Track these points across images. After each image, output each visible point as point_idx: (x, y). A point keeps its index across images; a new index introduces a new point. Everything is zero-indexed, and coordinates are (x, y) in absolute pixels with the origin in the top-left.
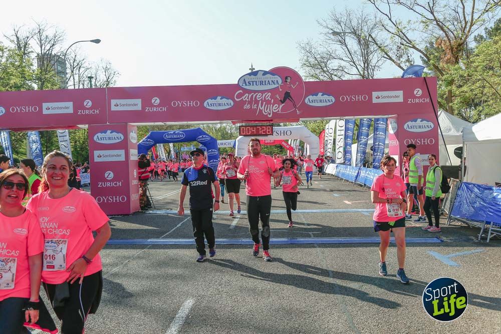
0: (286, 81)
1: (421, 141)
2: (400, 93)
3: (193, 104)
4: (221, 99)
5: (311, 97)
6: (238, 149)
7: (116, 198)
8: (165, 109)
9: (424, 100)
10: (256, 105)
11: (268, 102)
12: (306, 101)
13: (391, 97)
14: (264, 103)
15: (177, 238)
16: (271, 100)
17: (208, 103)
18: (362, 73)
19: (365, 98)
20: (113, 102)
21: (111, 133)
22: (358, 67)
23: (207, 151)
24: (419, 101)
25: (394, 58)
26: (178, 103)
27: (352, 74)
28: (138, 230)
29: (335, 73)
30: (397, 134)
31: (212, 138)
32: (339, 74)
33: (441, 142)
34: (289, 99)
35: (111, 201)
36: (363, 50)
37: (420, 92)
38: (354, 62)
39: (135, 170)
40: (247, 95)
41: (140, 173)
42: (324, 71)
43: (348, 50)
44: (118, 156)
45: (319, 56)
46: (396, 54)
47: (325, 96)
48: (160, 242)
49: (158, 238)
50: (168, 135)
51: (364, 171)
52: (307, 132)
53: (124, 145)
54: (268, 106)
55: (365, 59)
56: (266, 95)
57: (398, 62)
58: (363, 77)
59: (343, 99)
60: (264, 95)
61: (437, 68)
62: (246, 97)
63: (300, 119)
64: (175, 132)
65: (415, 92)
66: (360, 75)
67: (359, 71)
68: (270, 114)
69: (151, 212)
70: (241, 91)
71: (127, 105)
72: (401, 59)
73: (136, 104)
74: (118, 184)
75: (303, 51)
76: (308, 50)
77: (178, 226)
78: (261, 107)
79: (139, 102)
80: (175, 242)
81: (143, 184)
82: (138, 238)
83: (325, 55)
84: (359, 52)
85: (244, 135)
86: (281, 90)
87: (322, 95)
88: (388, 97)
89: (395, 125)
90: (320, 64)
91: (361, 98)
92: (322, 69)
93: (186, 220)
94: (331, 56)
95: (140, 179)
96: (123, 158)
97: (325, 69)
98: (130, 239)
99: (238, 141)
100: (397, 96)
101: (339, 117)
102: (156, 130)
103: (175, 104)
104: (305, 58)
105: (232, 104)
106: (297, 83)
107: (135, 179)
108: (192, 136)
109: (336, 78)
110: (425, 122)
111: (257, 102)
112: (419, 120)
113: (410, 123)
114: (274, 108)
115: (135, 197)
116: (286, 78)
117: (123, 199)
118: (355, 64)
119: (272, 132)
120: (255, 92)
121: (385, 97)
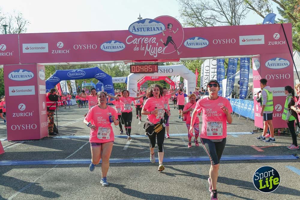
0: (169, 28)
1: (279, 76)
2: (262, 37)
3: (91, 47)
4: (114, 43)
5: (189, 41)
6: (130, 84)
7: (28, 126)
8: (68, 51)
9: (281, 43)
10: (144, 48)
11: (154, 45)
12: (185, 44)
13: (255, 40)
14: (151, 46)
15: (79, 159)
16: (156, 43)
17: (104, 46)
18: (230, 21)
19: (233, 41)
20: (25, 46)
21: (23, 71)
22: (227, 16)
23: (104, 86)
24: (277, 43)
25: (256, 8)
26: (79, 47)
27: (222, 22)
28: (47, 152)
29: (208, 21)
30: (260, 71)
31: (107, 75)
32: (212, 22)
33: (295, 76)
34: (171, 42)
35: (23, 128)
36: (231, 2)
37: (278, 36)
38: (223, 12)
39: (44, 103)
40: (136, 39)
41: (48, 104)
42: (199, 20)
43: (219, 2)
44: (29, 91)
45: (195, 7)
46: (258, 5)
47: (201, 40)
48: (66, 162)
49: (64, 158)
50: (71, 73)
51: (233, 102)
52: (186, 70)
53: (34, 82)
54: (153, 48)
55: (233, 9)
56: (152, 39)
57: (260, 11)
58: (231, 24)
59: (215, 42)
60: (150, 39)
61: (291, 16)
62: (135, 41)
63: (181, 59)
64: (76, 71)
65: (274, 36)
66: (229, 22)
67: (228, 20)
68: (155, 55)
69: (57, 137)
70: (131, 36)
71: (36, 48)
72: (262, 9)
73: (44, 48)
74: (29, 114)
75: (182, 4)
76: (186, 2)
77: (80, 148)
78: (148, 49)
79: (46, 45)
80: (78, 162)
81: (51, 114)
82: (47, 159)
83: (200, 6)
84: (227, 4)
85: (135, 73)
86: (164, 35)
87: (198, 39)
88: (252, 40)
89: (258, 63)
90: (196, 14)
91: (230, 41)
92: (197, 17)
93: (87, 143)
94: (205, 7)
95: (48, 109)
96: (33, 93)
97: (200, 18)
98: (40, 160)
99: (129, 77)
100: (259, 40)
101: (212, 57)
102: (61, 69)
103: (76, 47)
104: (184, 9)
105: (124, 47)
106: (178, 29)
107: (43, 110)
108: (91, 74)
109: (209, 25)
110: (282, 60)
111: (144, 45)
112: (278, 59)
113: (270, 62)
114: (159, 50)
115: (44, 125)
116: (169, 25)
117: (34, 126)
118: (224, 13)
119: (158, 70)
120: (143, 36)
121: (250, 40)
